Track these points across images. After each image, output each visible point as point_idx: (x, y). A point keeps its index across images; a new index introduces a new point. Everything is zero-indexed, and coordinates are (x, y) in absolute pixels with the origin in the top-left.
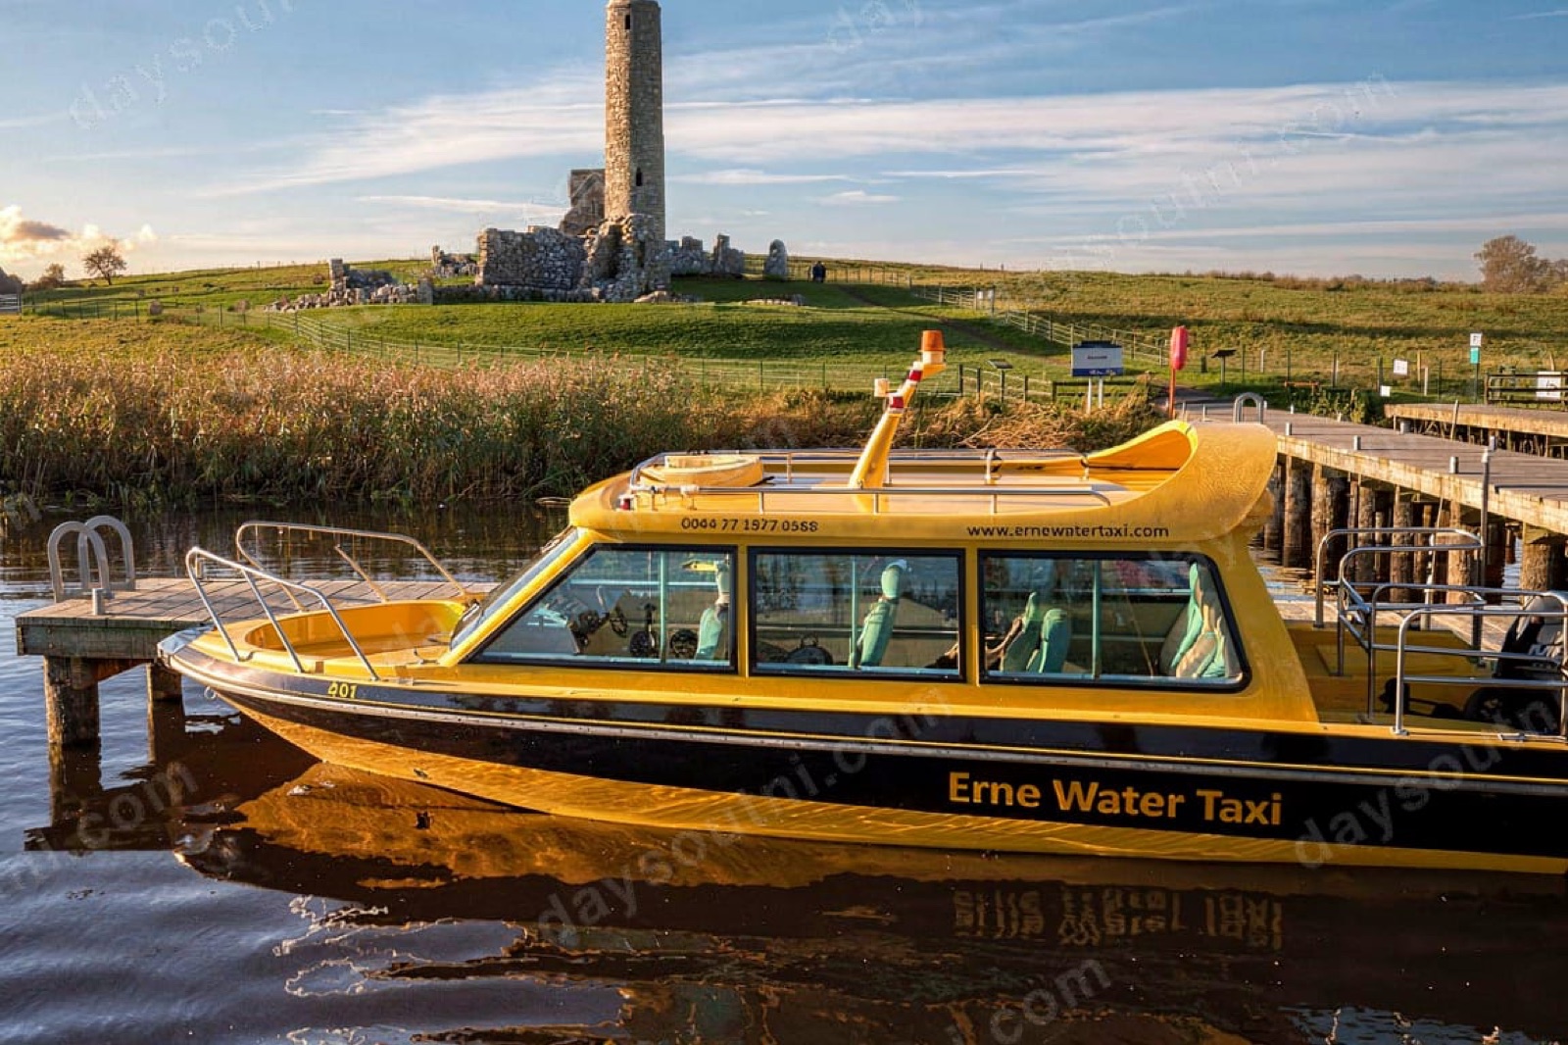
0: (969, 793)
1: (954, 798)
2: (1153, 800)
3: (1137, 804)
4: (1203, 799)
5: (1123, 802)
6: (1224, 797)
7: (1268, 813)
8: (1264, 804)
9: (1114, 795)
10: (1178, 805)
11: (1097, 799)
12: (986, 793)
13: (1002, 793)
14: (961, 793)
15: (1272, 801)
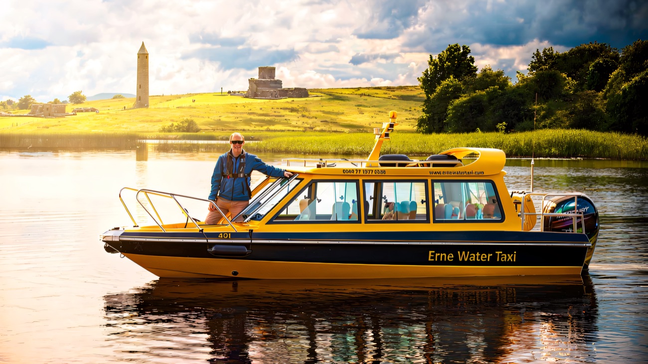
0: (434, 258)
1: (430, 260)
2: (484, 256)
3: (480, 257)
4: (497, 254)
5: (476, 256)
6: (503, 253)
7: (513, 258)
8: (512, 255)
9: (474, 255)
10: (490, 256)
11: (469, 256)
12: (439, 257)
13: (443, 256)
14: (432, 258)
15: (514, 254)
